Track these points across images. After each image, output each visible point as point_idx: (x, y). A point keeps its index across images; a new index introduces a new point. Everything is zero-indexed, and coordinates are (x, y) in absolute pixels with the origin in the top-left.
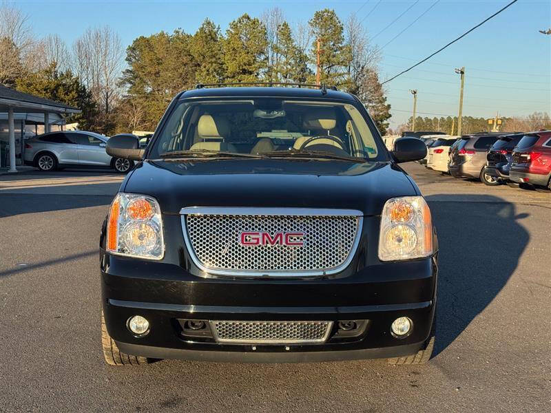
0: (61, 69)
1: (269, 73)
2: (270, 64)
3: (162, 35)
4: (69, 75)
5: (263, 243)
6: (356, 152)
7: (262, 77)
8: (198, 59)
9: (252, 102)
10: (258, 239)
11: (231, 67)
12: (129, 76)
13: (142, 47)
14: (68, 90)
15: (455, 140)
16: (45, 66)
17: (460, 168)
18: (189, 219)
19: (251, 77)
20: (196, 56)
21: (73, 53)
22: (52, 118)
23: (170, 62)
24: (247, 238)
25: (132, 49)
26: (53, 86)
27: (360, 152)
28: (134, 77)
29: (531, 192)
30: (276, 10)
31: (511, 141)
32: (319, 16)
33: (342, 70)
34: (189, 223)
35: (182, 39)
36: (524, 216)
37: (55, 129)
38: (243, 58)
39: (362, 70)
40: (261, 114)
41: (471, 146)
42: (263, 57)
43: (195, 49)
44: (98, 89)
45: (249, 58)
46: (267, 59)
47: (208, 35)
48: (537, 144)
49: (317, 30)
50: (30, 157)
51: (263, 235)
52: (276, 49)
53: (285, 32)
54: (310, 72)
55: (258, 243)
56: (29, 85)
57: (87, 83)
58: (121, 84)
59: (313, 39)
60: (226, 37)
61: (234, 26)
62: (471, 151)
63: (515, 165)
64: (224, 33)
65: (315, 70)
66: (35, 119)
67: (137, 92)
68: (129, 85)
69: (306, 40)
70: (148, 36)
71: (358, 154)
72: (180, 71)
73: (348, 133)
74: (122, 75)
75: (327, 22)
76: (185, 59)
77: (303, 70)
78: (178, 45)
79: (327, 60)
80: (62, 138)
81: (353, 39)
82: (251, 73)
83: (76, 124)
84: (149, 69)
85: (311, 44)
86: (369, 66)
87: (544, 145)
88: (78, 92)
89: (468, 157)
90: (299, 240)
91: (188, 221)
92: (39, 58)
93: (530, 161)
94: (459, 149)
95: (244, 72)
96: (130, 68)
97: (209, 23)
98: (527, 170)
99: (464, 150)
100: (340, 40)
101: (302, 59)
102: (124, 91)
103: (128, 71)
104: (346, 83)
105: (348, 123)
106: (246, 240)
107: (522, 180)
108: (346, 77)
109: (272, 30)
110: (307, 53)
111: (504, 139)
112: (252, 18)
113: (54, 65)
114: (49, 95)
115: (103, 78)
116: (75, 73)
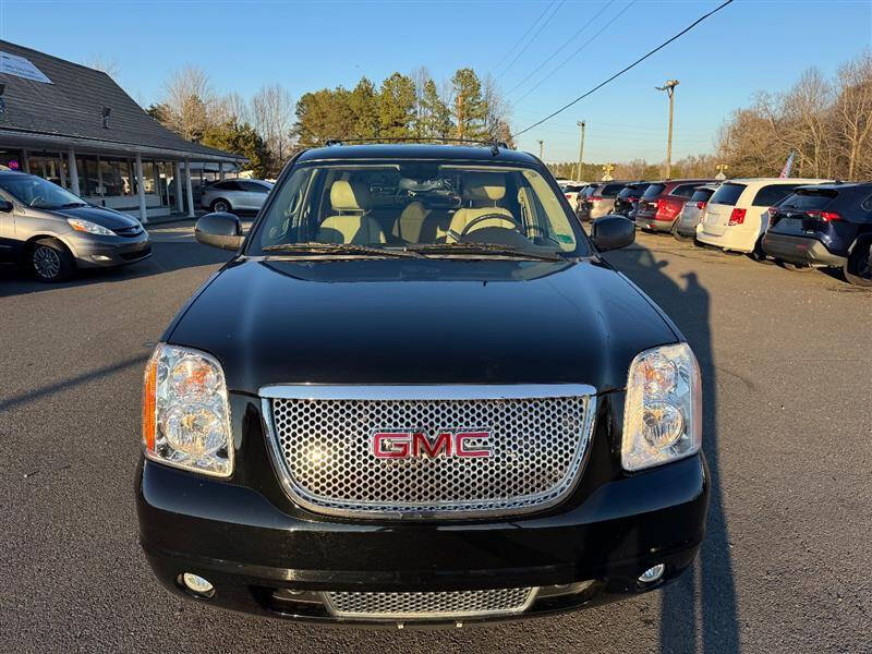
0: (241, 122)
1: (417, 126)
2: (418, 117)
3: (326, 91)
4: (247, 127)
5: (415, 453)
6: (530, 227)
7: (411, 129)
8: (358, 113)
9: (398, 167)
10: (406, 447)
11: (385, 120)
12: (298, 127)
13: (309, 101)
14: (247, 141)
15: (583, 187)
16: (228, 120)
17: (588, 213)
18: (278, 405)
19: (402, 129)
20: (355, 110)
21: (250, 108)
22: (226, 167)
23: (333, 115)
24: (385, 442)
25: (301, 104)
26: (234, 137)
27: (535, 227)
28: (303, 129)
29: (654, 236)
30: (423, 68)
31: (637, 190)
32: (460, 74)
33: (479, 122)
34: (278, 413)
35: (343, 95)
36: (664, 263)
37: (230, 176)
38: (395, 111)
39: (496, 123)
40: (410, 184)
41: (599, 193)
42: (412, 111)
43: (354, 104)
44: (273, 140)
45: (401, 111)
46: (416, 112)
47: (365, 92)
48: (664, 193)
49: (458, 87)
50: (206, 203)
51: (415, 437)
52: (423, 104)
53: (431, 88)
54: (453, 124)
55: (404, 453)
56: (214, 137)
57: (263, 135)
58: (291, 136)
59: (455, 95)
60: (380, 93)
61: (387, 83)
62: (598, 198)
63: (642, 212)
64: (378, 90)
65: (457, 123)
66: (213, 168)
67: (306, 142)
68: (299, 136)
69: (449, 96)
70: (314, 93)
71: (532, 230)
72: (342, 123)
73: (520, 205)
74: (292, 128)
75: (466, 79)
76: (346, 113)
77: (446, 123)
78: (339, 100)
79: (467, 114)
80: (235, 186)
81: (489, 95)
82: (402, 125)
83: (251, 172)
84: (315, 122)
85: (453, 99)
86: (501, 119)
87: (670, 194)
88: (255, 142)
89: (596, 203)
90: (481, 445)
91: (276, 409)
92: (222, 113)
93: (657, 208)
94: (588, 196)
95: (397, 124)
96: (299, 121)
97: (365, 81)
98: (653, 217)
99: (593, 197)
100: (478, 96)
101: (446, 113)
102: (295, 141)
103: (298, 124)
104: (483, 134)
105: (520, 192)
106: (384, 448)
107: (649, 227)
108: (483, 129)
109: (420, 86)
110: (450, 107)
111: (630, 187)
112: (402, 76)
113: (235, 119)
114: (231, 145)
115: (276, 130)
116: (253, 126)
